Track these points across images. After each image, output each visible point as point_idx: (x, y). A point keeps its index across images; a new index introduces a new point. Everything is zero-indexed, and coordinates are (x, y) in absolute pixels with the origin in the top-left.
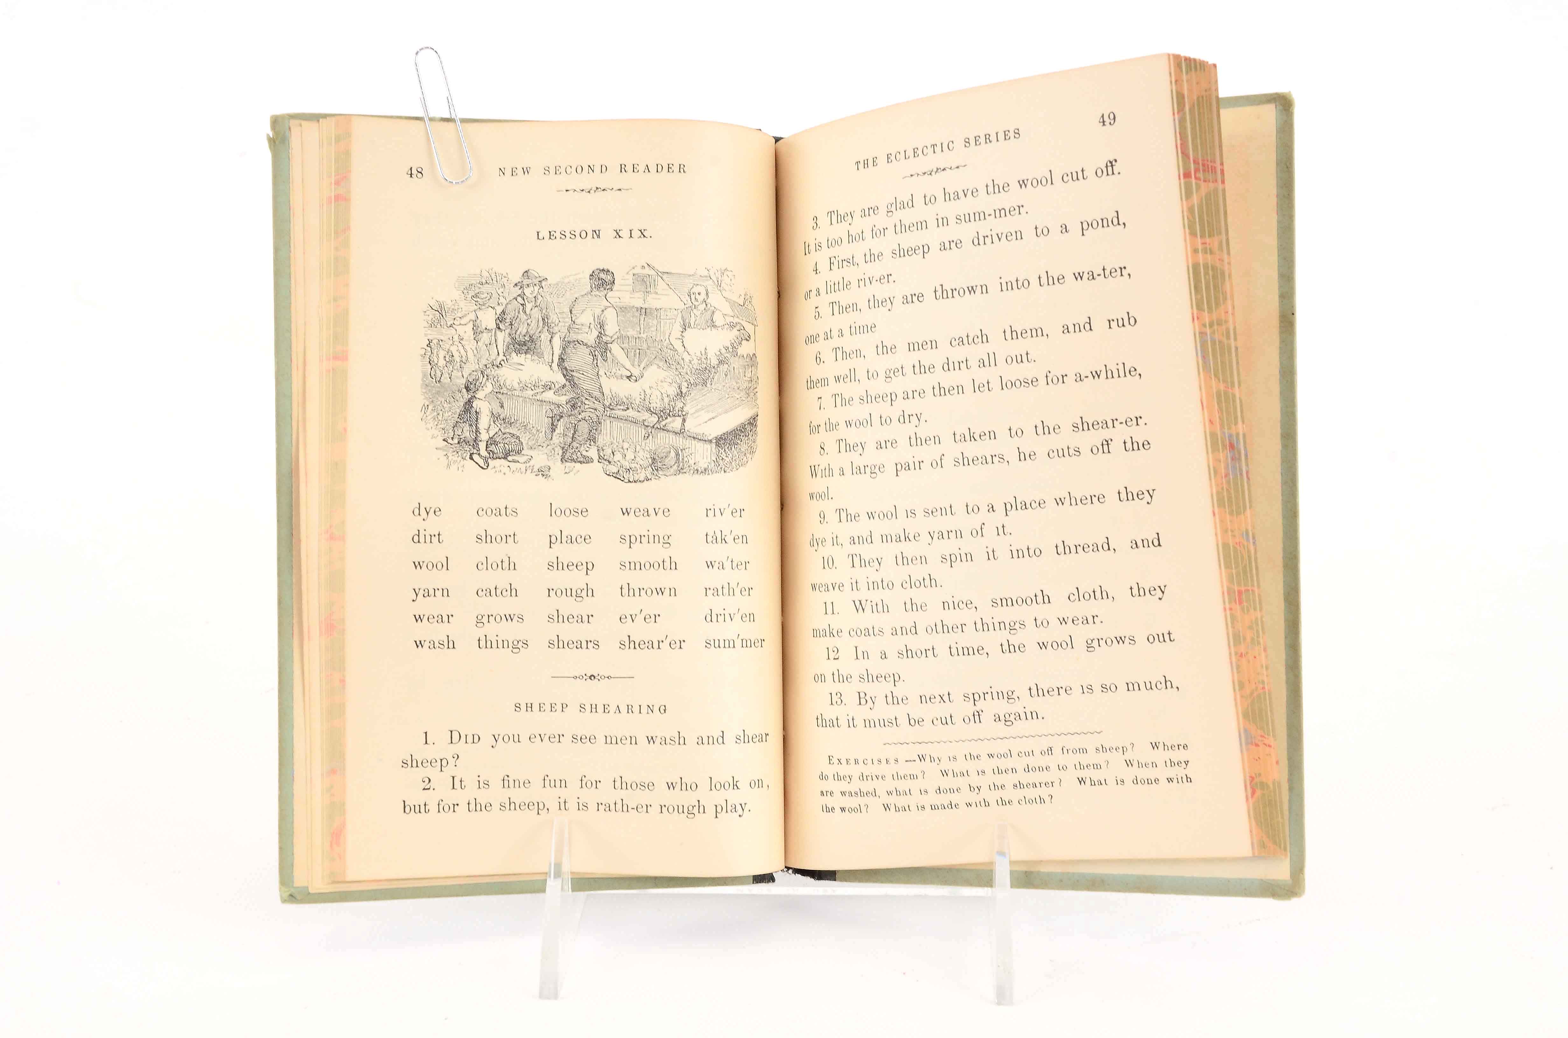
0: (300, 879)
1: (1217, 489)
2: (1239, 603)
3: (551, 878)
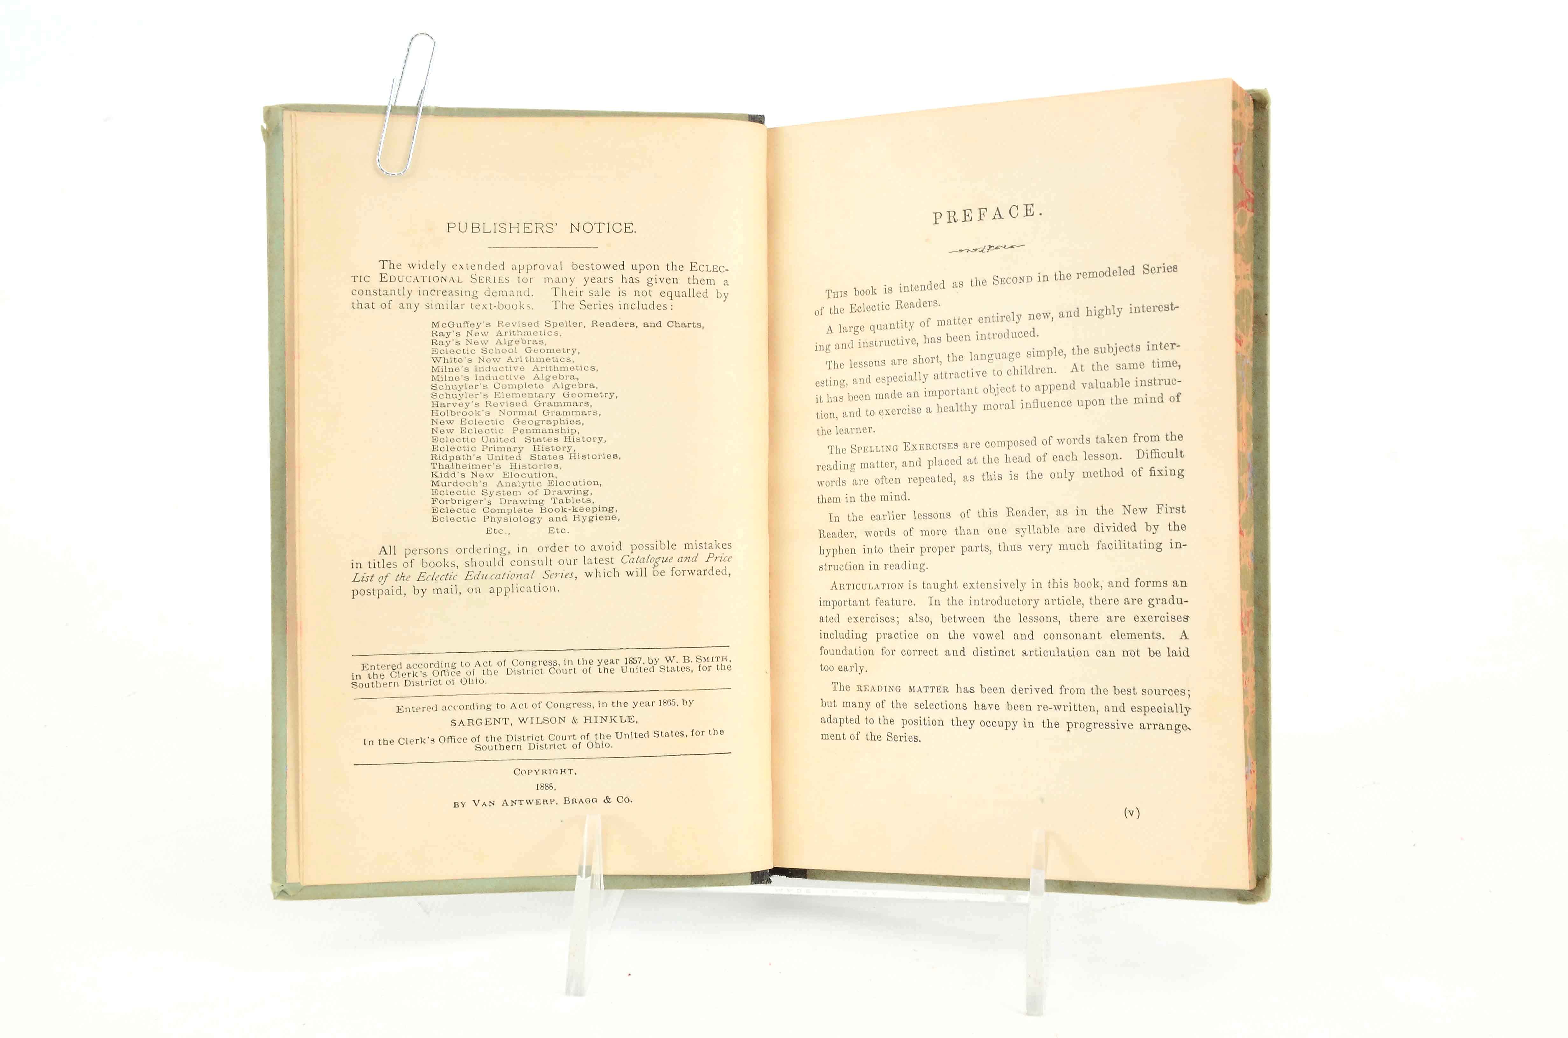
0: (292, 876)
1: (1243, 510)
2: (1248, 626)
3: (582, 877)
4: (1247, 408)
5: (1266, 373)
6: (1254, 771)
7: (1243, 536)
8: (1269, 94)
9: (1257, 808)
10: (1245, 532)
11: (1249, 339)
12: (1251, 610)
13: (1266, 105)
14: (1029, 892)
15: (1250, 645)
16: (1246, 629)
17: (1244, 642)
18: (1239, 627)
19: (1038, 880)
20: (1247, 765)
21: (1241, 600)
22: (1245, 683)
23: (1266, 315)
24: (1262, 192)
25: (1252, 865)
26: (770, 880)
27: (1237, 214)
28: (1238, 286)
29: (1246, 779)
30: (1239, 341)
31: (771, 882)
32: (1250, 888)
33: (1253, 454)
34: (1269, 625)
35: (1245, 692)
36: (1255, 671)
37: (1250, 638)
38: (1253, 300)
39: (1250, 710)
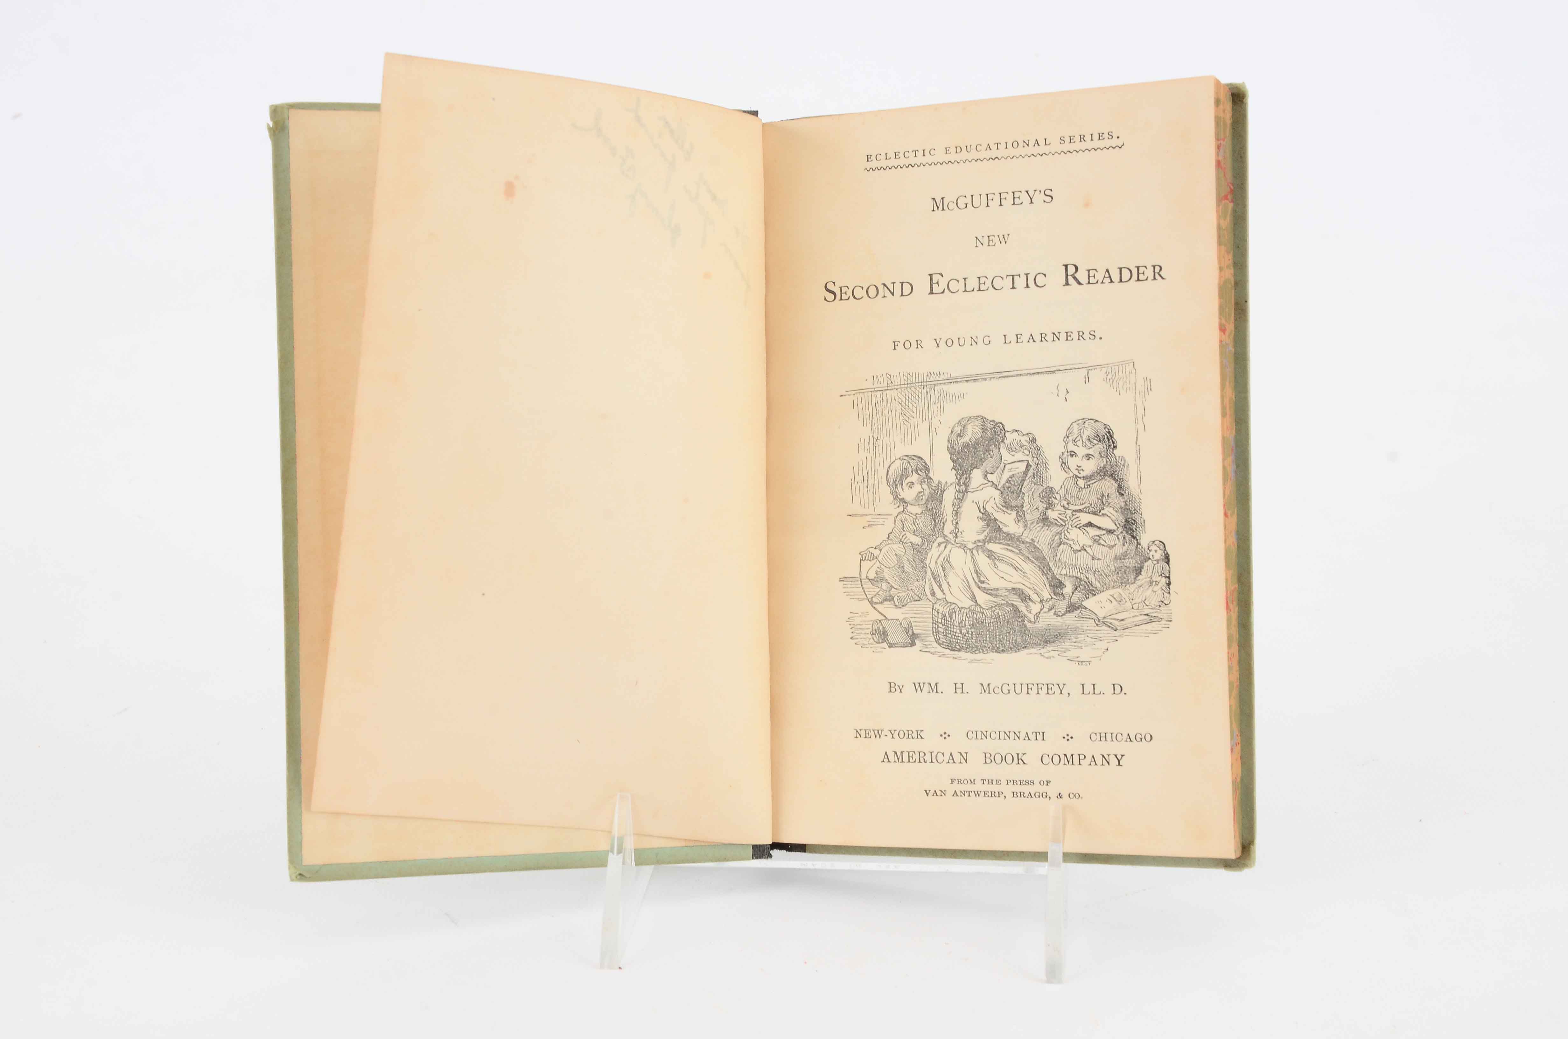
0: (308, 858)
1: (1228, 492)
2: (1233, 604)
3: (613, 854)
4: (1230, 393)
5: (1246, 358)
6: (1239, 743)
7: (1228, 518)
8: (1247, 87)
9: (1242, 779)
10: (1229, 513)
11: (1230, 327)
12: (1235, 588)
13: (1244, 99)
14: (1046, 864)
15: (1234, 622)
16: (1231, 606)
17: (1229, 620)
18: (1225, 605)
19: (1055, 852)
20: (1232, 739)
21: (1227, 580)
22: (1230, 659)
23: (1246, 302)
24: (1241, 183)
25: (1237, 834)
26: (771, 854)
27: (1221, 207)
28: (1222, 277)
29: (1232, 752)
30: (1222, 329)
31: (771, 857)
32: (1235, 855)
33: (1235, 436)
34: (1252, 601)
35: (1230, 668)
36: (1238, 646)
37: (1234, 615)
38: (1233, 288)
39: (1235, 685)
